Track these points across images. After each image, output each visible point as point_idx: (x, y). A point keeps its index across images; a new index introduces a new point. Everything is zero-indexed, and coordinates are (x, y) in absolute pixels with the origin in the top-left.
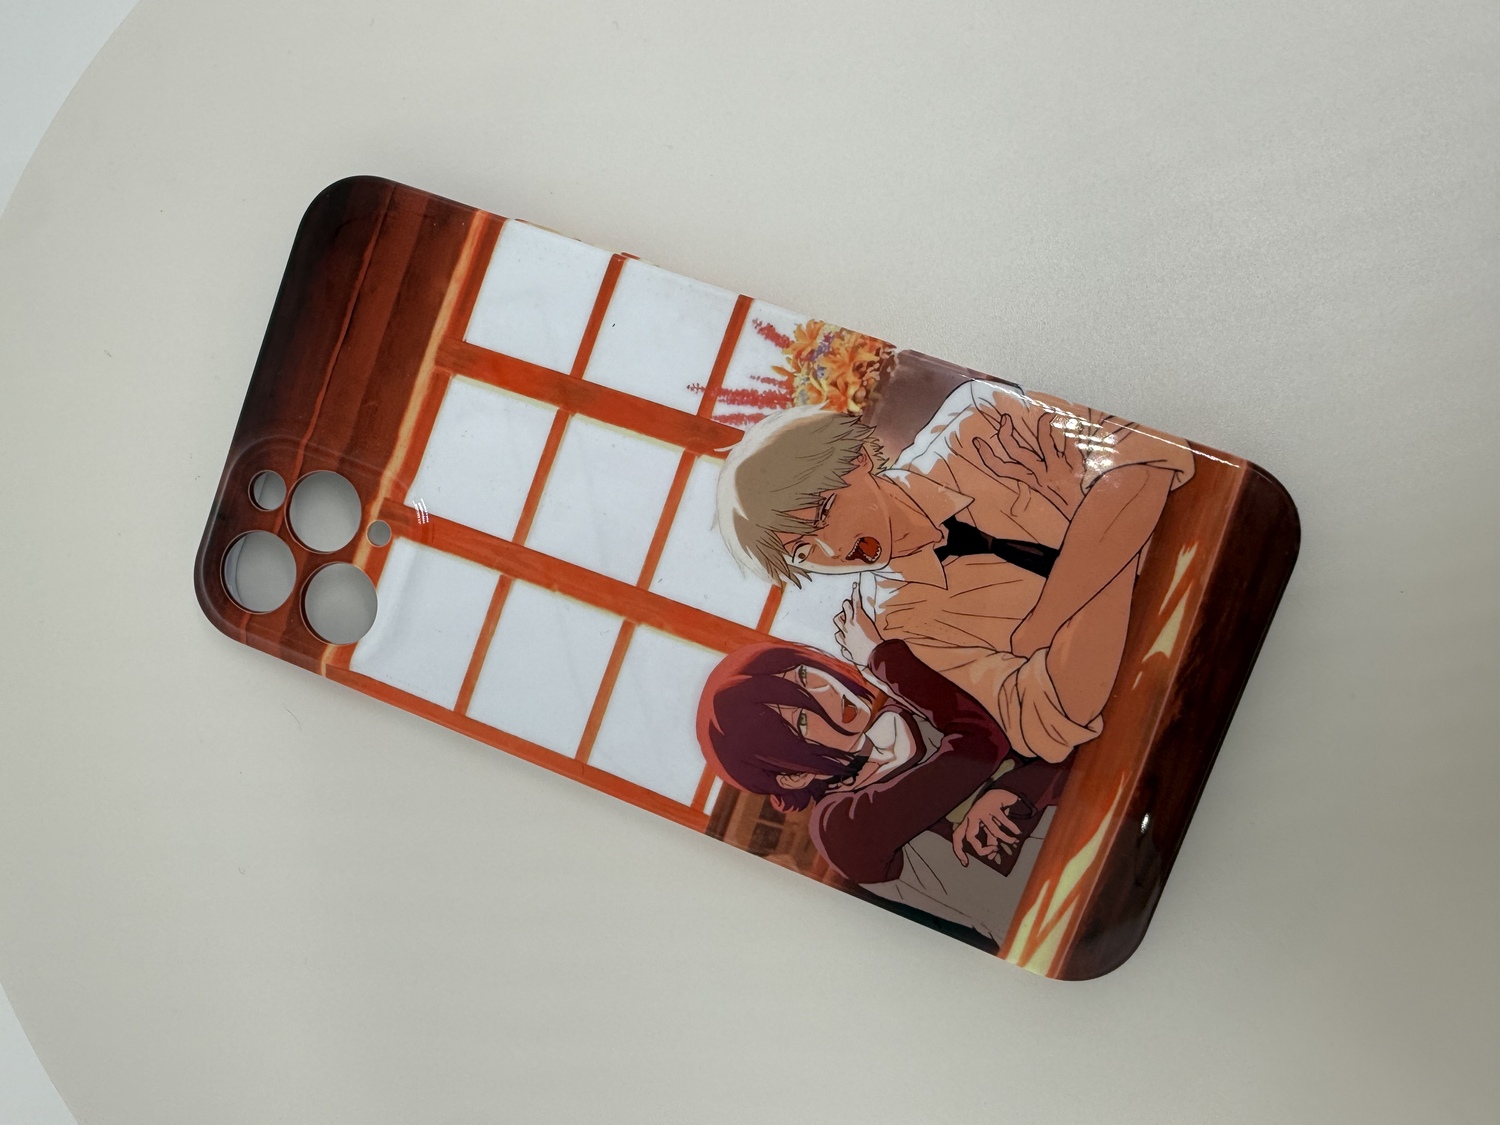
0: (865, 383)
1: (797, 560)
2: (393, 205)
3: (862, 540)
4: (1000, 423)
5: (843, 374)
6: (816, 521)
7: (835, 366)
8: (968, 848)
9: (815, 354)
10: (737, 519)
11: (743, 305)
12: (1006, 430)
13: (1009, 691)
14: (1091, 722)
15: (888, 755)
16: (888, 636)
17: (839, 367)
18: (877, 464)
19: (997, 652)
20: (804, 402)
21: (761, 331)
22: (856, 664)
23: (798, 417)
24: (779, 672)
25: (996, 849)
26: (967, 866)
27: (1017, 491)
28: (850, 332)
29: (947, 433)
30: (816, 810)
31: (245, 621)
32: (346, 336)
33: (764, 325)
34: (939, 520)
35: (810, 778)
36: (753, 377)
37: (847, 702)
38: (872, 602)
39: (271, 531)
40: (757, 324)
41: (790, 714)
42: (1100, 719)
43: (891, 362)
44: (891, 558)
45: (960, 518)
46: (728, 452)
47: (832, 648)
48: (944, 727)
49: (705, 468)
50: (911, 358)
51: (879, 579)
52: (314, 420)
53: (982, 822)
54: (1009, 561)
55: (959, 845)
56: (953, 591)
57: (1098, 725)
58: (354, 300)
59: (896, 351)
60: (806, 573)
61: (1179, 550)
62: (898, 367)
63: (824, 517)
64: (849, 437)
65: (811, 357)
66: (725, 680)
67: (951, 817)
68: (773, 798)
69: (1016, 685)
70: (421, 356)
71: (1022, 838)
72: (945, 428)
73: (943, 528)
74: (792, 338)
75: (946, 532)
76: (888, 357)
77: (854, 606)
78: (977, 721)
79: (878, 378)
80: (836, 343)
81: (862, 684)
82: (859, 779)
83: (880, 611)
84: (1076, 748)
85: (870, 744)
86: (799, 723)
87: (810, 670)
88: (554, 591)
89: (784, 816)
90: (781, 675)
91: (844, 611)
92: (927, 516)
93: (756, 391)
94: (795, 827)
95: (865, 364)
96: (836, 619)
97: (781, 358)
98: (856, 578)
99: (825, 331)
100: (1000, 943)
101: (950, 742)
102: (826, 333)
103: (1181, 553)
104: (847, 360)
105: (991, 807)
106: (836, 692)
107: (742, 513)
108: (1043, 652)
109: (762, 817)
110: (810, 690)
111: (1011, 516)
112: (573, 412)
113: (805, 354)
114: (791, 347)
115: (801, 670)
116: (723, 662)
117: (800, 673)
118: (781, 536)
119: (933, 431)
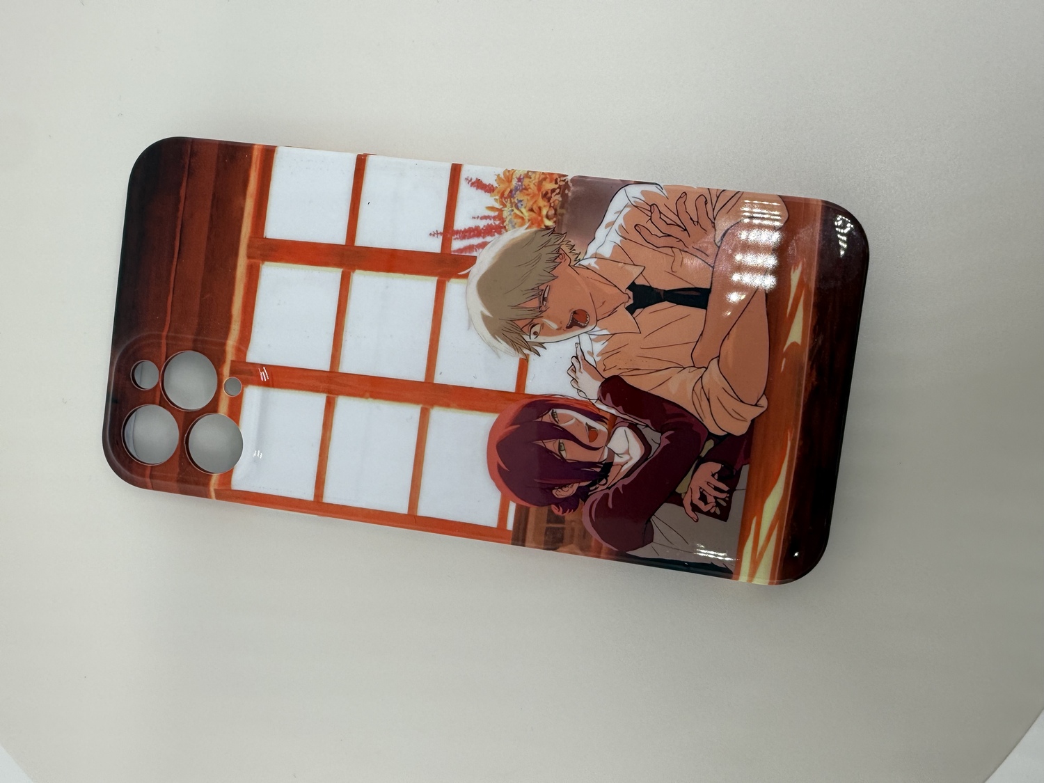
0: (552, 205)
1: (533, 337)
2: (193, 154)
3: (575, 313)
4: (650, 211)
5: (535, 201)
6: (540, 307)
7: (529, 198)
8: (695, 508)
9: (514, 192)
10: (485, 318)
11: (456, 170)
12: (656, 215)
13: (698, 394)
14: (758, 401)
15: (626, 458)
16: (607, 375)
17: (533, 197)
18: (573, 258)
19: (684, 368)
20: (514, 227)
21: (473, 184)
22: (589, 399)
23: (512, 237)
24: (538, 418)
25: (715, 504)
26: (697, 521)
27: (672, 254)
28: (534, 172)
29: (616, 226)
30: (585, 508)
31: (148, 472)
32: (179, 253)
33: (474, 180)
34: (624, 285)
35: (576, 486)
36: (474, 218)
37: (590, 427)
38: (591, 354)
39: (153, 403)
40: (469, 180)
41: (551, 445)
42: (764, 397)
43: (567, 186)
44: (597, 321)
45: (637, 282)
46: (468, 273)
47: (571, 393)
48: (660, 429)
49: (455, 288)
50: (579, 181)
51: (592, 337)
52: (168, 318)
53: (701, 488)
54: (678, 304)
55: (689, 508)
56: (645, 333)
57: (764, 402)
58: (179, 227)
59: (569, 178)
60: (541, 345)
61: (791, 269)
62: (572, 189)
63: (545, 303)
64: (550, 243)
65: (511, 194)
66: (503, 432)
67: (679, 490)
68: (553, 507)
69: (702, 388)
70: (236, 254)
71: (731, 492)
72: (613, 223)
73: (628, 292)
74: (495, 184)
75: (631, 294)
76: (564, 183)
77: (579, 358)
78: (681, 419)
79: (561, 199)
80: (526, 181)
81: (598, 412)
82: (610, 479)
83: (598, 359)
84: (753, 421)
85: (612, 453)
86: (560, 450)
87: (559, 411)
88: (367, 398)
89: (564, 517)
90: (540, 420)
91: (573, 365)
92: (616, 286)
93: (479, 227)
94: (573, 523)
95: (550, 192)
96: (569, 372)
97: (490, 200)
98: (576, 340)
99: (517, 175)
100: (731, 568)
101: (667, 438)
102: (518, 176)
103: (792, 272)
104: (536, 192)
105: (704, 477)
106: (581, 423)
107: (487, 313)
108: (715, 361)
109: (549, 522)
110: (562, 425)
111: (672, 273)
112: (354, 270)
113: (506, 194)
114: (496, 191)
115: (553, 412)
116: (497, 420)
117: (553, 415)
118: (517, 322)
119: (606, 227)
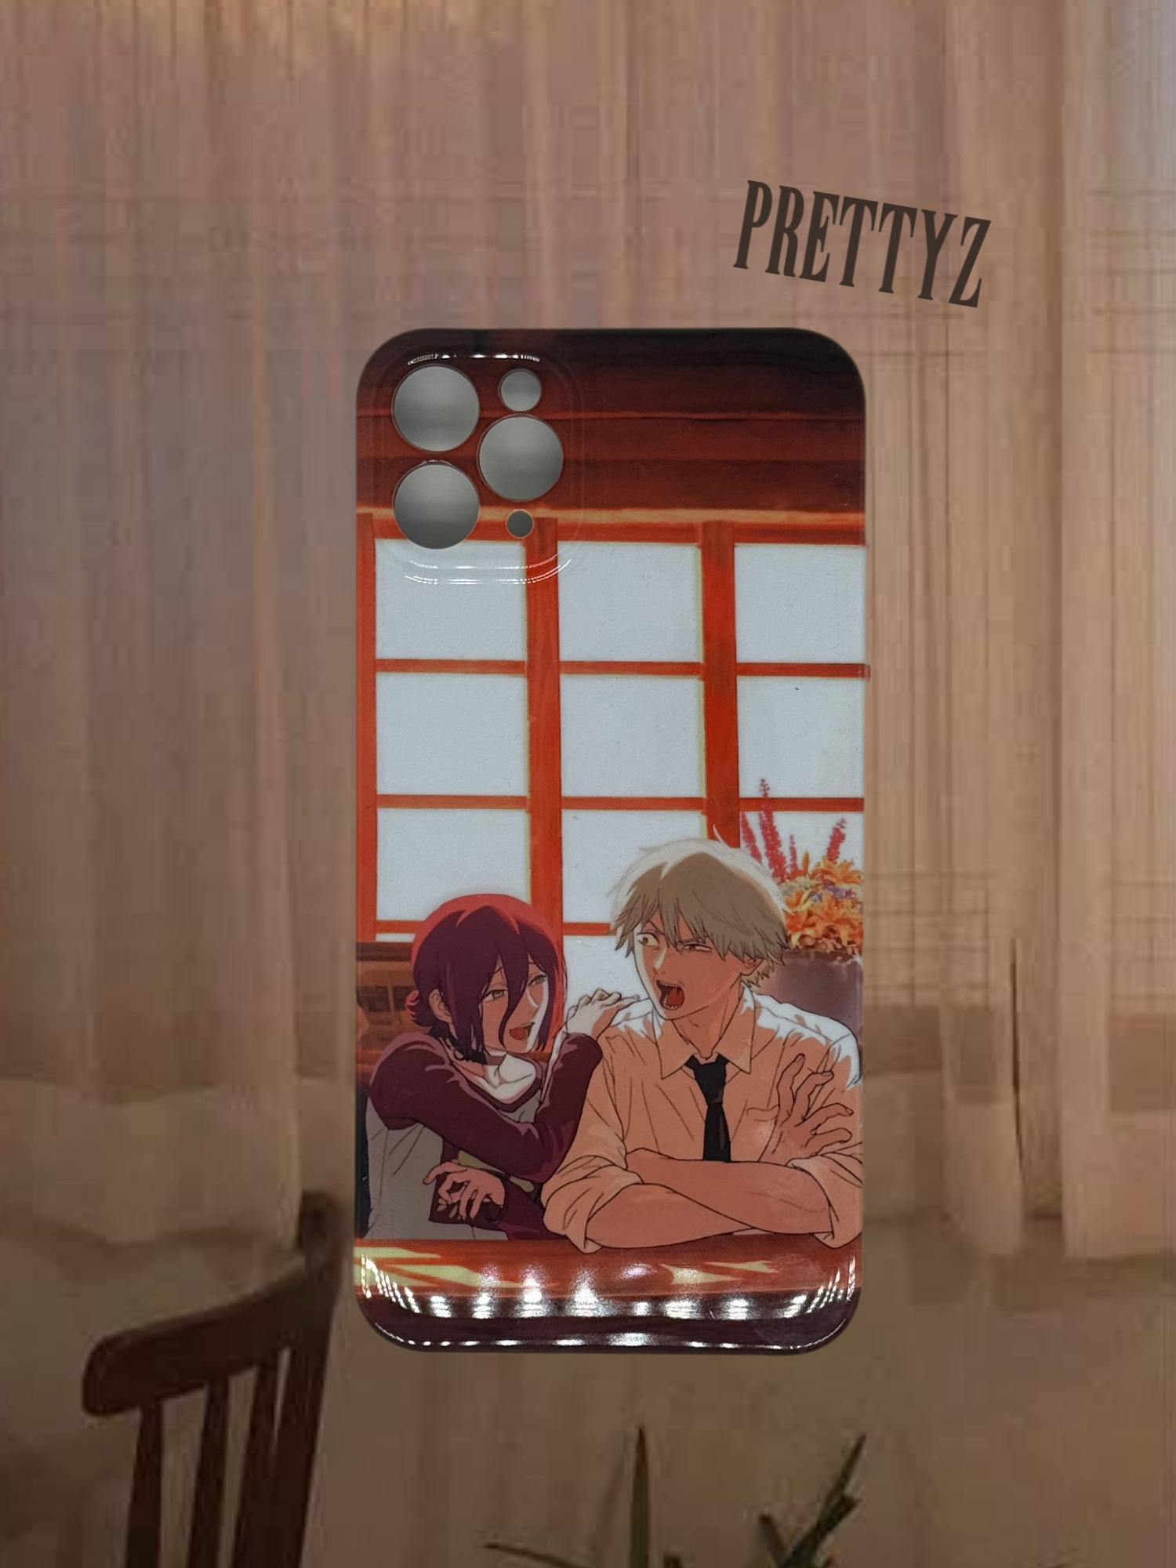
0: (820, 942)
2: (842, 425)
3: (679, 989)
4: (824, 1072)
5: (822, 918)
6: (681, 942)
7: (826, 908)
8: (441, 1179)
9: (831, 887)
10: (658, 870)
11: (854, 804)
12: (820, 1079)
13: (592, 1164)
14: (593, 1241)
15: (495, 1080)
16: (602, 1042)
17: (827, 914)
18: (752, 978)
19: (623, 1141)
21: (836, 830)
22: (566, 1023)
25: (450, 1203)
26: (425, 1183)
27: (771, 1106)
28: (861, 911)
29: (800, 1029)
30: (420, 1035)
31: (382, 412)
33: (843, 831)
35: (448, 1020)
36: (792, 837)
37: (529, 1028)
38: (627, 1018)
40: (842, 824)
41: (498, 980)
42: (598, 1247)
43: (847, 957)
44: (672, 1020)
45: (729, 1067)
46: (717, 840)
48: (540, 1120)
49: (694, 823)
50: (855, 973)
51: (650, 1016)
52: (606, 415)
53: (468, 1182)
54: (706, 1122)
55: (440, 1170)
56: (663, 1084)
57: (591, 1248)
59: (858, 959)
60: (631, 949)
61: (767, 1260)
62: (844, 965)
63: (688, 947)
64: (768, 945)
65: (828, 884)
66: (508, 912)
67: (462, 1154)
68: (417, 992)
69: (601, 1168)
71: (468, 1221)
72: (803, 1024)
73: (715, 1056)
74: (839, 861)
75: (713, 1059)
76: (850, 953)
77: (619, 1003)
79: (828, 951)
80: (847, 902)
81: (551, 1036)
82: (464, 1063)
83: (621, 1027)
84: (565, 1237)
85: (499, 1061)
86: (494, 992)
88: (529, 719)
90: (531, 960)
91: (610, 995)
92: (720, 1038)
93: (780, 846)
95: (837, 935)
96: (600, 992)
97: (818, 857)
98: (643, 995)
99: (855, 888)
100: (368, 1236)
101: (529, 1130)
102: (854, 890)
103: (765, 1262)
104: (835, 917)
105: (486, 1186)
106: (534, 1015)
107: (665, 872)
108: (638, 1180)
110: (527, 991)
111: (746, 1110)
112: (704, 679)
113: (828, 877)
114: (830, 863)
115: (542, 976)
116: (522, 903)
117: (540, 977)
118: (657, 915)
119: (797, 1016)
